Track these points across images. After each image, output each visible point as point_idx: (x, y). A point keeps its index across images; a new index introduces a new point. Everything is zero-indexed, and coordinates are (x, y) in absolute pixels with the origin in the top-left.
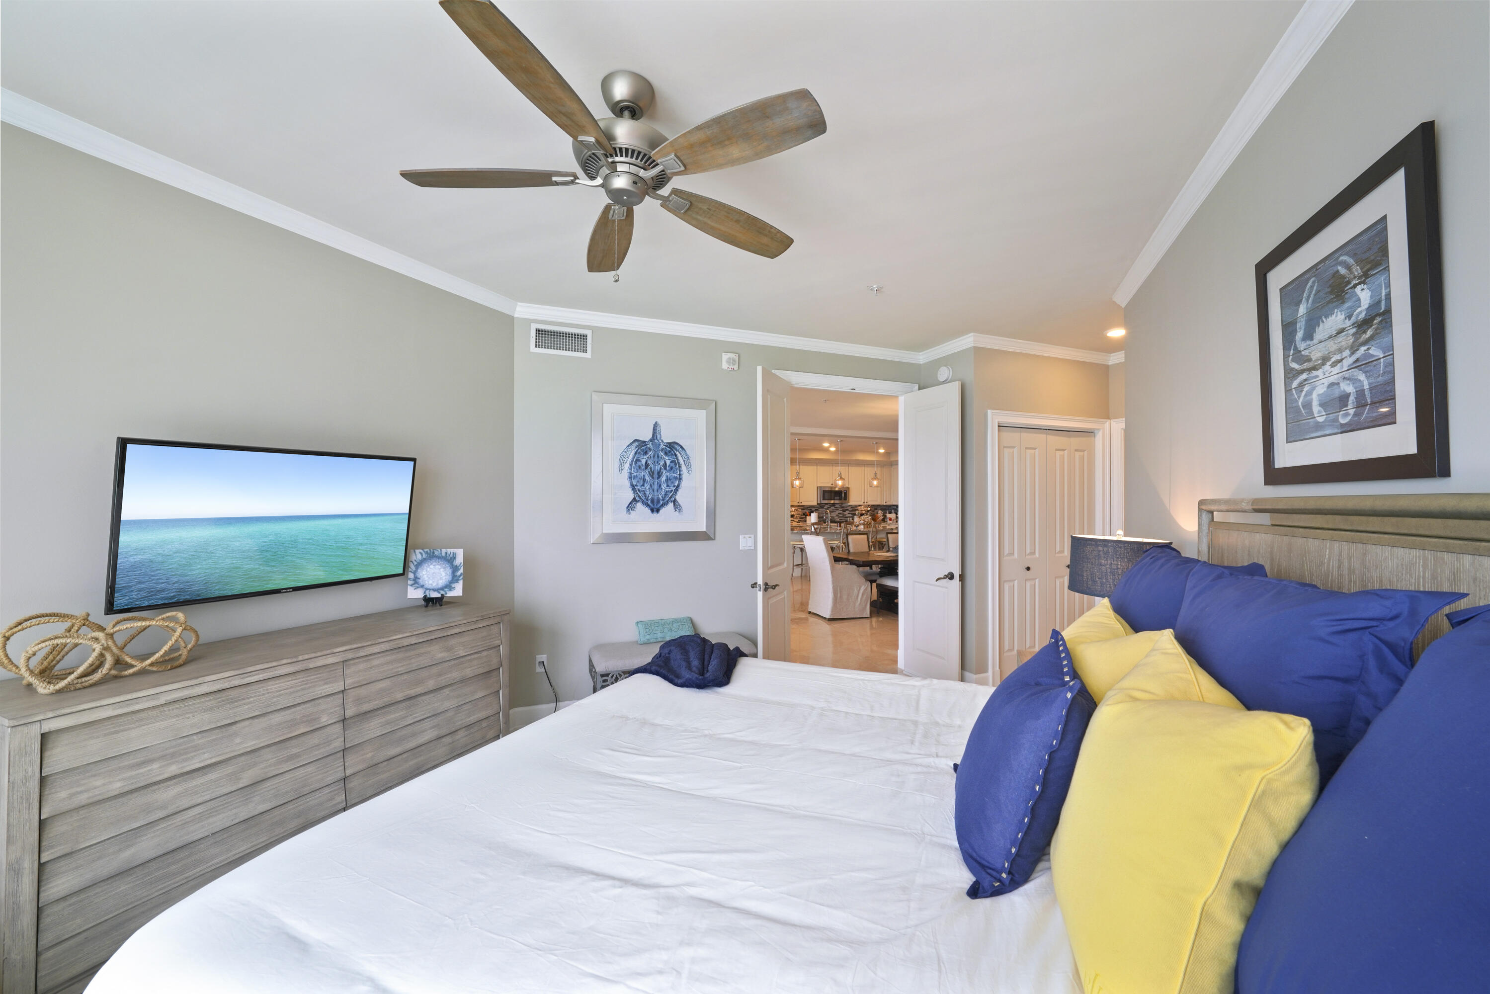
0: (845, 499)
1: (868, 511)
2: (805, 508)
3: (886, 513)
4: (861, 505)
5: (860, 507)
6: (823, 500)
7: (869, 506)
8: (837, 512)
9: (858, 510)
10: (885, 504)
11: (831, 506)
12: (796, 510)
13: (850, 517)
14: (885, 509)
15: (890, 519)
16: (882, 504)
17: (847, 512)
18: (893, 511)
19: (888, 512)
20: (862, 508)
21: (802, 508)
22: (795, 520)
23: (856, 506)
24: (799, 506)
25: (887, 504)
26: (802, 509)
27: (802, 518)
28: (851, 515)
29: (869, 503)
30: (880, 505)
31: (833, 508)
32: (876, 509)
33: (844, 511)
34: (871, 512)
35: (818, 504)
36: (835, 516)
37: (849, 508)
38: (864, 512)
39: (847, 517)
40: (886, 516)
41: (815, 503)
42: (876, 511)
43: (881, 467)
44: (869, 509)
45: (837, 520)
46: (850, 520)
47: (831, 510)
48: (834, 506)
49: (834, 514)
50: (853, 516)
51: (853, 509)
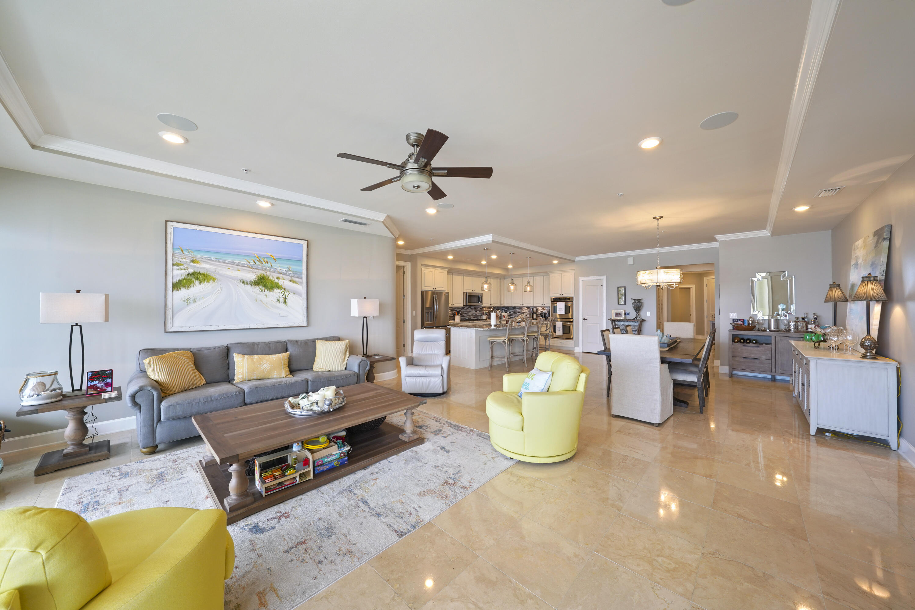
0: (481, 302)
6: (468, 302)
10: (501, 306)
11: (468, 307)
13: (479, 316)
17: (478, 312)
23: (483, 307)
24: (452, 307)
26: (451, 310)
27: (451, 317)
28: (480, 314)
31: (470, 309)
33: (476, 311)
35: (464, 306)
39: (477, 316)
41: (462, 305)
44: (492, 310)
45: (472, 318)
46: (480, 318)
47: (468, 310)
48: (470, 307)
49: (470, 314)
50: (482, 314)
51: (480, 310)
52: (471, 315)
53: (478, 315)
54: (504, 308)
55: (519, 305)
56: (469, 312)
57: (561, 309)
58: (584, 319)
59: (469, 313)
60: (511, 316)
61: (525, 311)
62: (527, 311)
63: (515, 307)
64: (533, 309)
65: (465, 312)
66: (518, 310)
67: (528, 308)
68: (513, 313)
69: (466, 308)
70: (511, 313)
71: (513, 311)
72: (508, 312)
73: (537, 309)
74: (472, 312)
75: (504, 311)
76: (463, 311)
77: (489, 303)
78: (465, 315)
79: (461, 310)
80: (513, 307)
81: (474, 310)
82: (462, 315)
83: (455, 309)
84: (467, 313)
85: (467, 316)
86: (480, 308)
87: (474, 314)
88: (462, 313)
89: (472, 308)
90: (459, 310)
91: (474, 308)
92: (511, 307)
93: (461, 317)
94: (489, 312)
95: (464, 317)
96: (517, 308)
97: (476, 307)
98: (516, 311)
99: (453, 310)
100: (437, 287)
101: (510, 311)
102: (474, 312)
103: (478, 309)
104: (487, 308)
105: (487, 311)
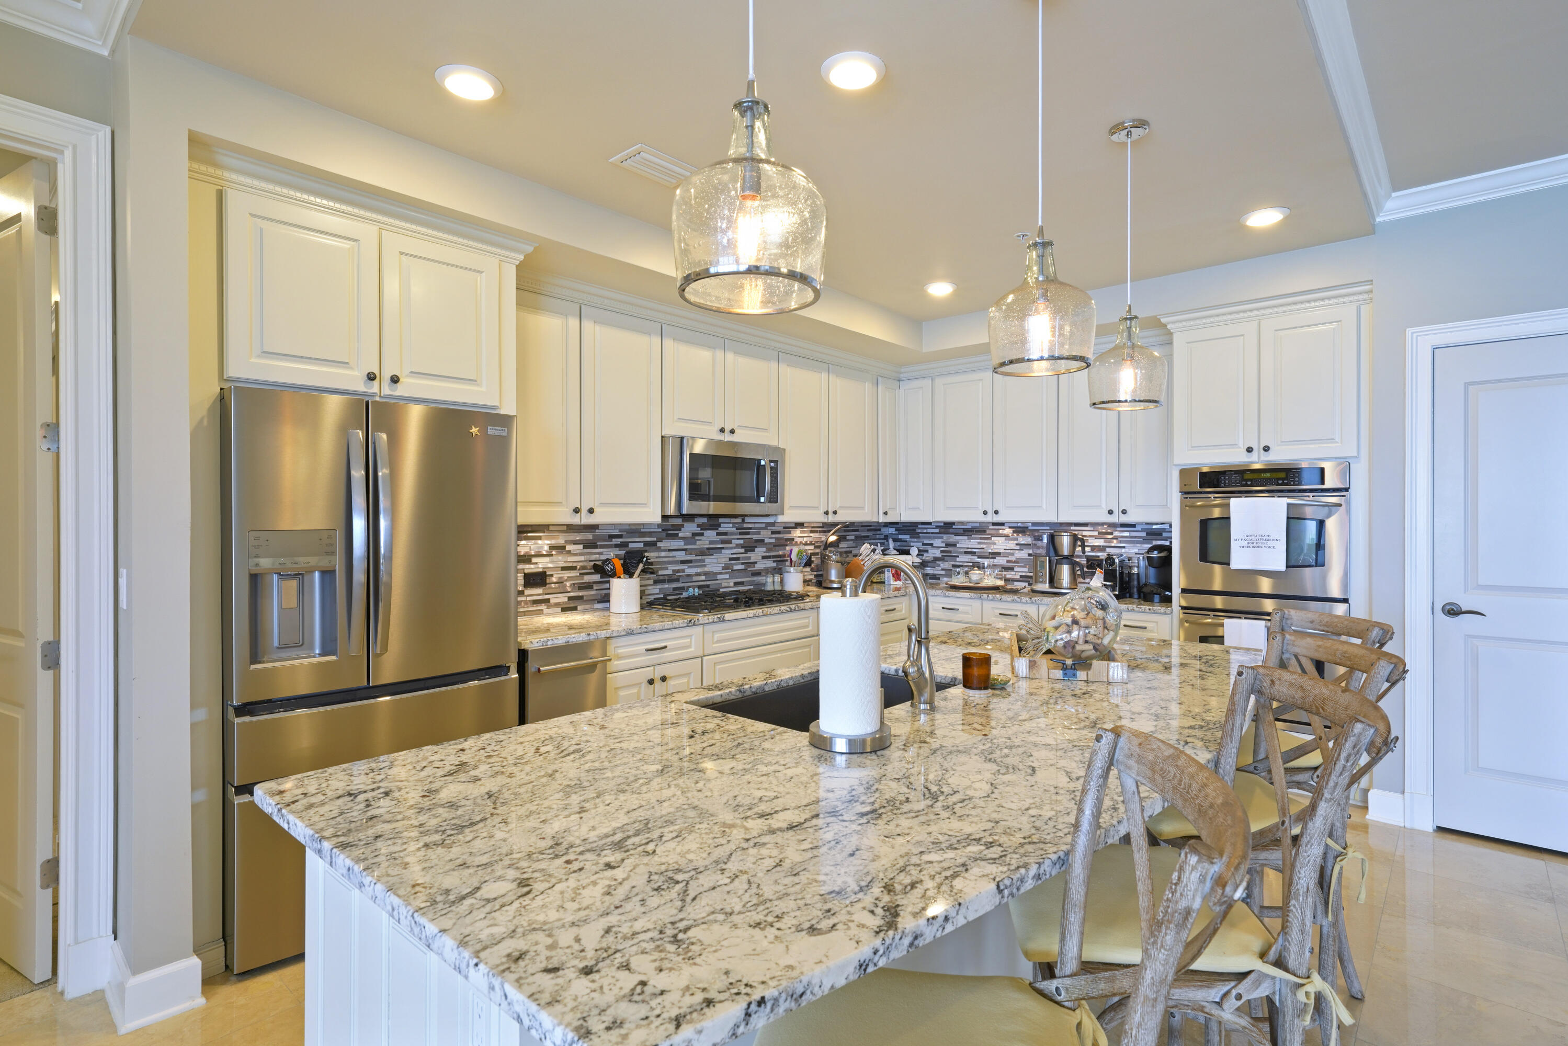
0: (773, 498)
1: (829, 545)
2: (602, 538)
4: (802, 525)
5: (798, 532)
6: (692, 498)
8: (725, 556)
9: (792, 541)
10: (882, 519)
11: (704, 527)
12: (560, 549)
13: (767, 571)
15: (897, 574)
17: (761, 551)
20: (806, 536)
21: (589, 536)
22: (555, 599)
23: (787, 527)
24: (571, 528)
26: (588, 545)
27: (588, 586)
28: (770, 564)
29: (842, 516)
31: (711, 534)
32: (844, 538)
33: (749, 548)
35: (665, 517)
36: (719, 569)
37: (762, 535)
39: (757, 574)
41: (651, 515)
42: (842, 545)
45: (727, 584)
46: (771, 583)
47: (702, 543)
48: (715, 527)
49: (714, 564)
50: (780, 565)
51: (773, 541)
52: (718, 569)
53: (760, 566)
54: (892, 530)
55: (974, 516)
56: (710, 551)
57: (1257, 542)
58: (1453, 611)
59: (709, 560)
60: (929, 570)
61: (999, 544)
62: (1012, 545)
63: (947, 527)
64: (1052, 538)
65: (681, 556)
66: (964, 542)
67: (1020, 529)
68: (939, 555)
69: (690, 528)
70: (928, 557)
71: (938, 542)
72: (914, 551)
73: (1075, 539)
74: (727, 553)
75: (891, 544)
76: (670, 550)
77: (817, 508)
78: (683, 571)
79: (646, 544)
80: (942, 524)
81: (734, 542)
82: (661, 573)
83: (611, 537)
84: (690, 561)
85: (698, 574)
86: (773, 533)
87: (736, 567)
88: (664, 559)
89: (725, 534)
90: (641, 545)
91: (732, 534)
92: (930, 523)
93: (656, 582)
94: (817, 551)
95: (677, 580)
96: (962, 531)
97: (745, 526)
98: (955, 545)
99: (596, 547)
100: (412, 372)
101: (924, 544)
102: (735, 551)
103: (755, 537)
104: (812, 532)
105: (811, 544)
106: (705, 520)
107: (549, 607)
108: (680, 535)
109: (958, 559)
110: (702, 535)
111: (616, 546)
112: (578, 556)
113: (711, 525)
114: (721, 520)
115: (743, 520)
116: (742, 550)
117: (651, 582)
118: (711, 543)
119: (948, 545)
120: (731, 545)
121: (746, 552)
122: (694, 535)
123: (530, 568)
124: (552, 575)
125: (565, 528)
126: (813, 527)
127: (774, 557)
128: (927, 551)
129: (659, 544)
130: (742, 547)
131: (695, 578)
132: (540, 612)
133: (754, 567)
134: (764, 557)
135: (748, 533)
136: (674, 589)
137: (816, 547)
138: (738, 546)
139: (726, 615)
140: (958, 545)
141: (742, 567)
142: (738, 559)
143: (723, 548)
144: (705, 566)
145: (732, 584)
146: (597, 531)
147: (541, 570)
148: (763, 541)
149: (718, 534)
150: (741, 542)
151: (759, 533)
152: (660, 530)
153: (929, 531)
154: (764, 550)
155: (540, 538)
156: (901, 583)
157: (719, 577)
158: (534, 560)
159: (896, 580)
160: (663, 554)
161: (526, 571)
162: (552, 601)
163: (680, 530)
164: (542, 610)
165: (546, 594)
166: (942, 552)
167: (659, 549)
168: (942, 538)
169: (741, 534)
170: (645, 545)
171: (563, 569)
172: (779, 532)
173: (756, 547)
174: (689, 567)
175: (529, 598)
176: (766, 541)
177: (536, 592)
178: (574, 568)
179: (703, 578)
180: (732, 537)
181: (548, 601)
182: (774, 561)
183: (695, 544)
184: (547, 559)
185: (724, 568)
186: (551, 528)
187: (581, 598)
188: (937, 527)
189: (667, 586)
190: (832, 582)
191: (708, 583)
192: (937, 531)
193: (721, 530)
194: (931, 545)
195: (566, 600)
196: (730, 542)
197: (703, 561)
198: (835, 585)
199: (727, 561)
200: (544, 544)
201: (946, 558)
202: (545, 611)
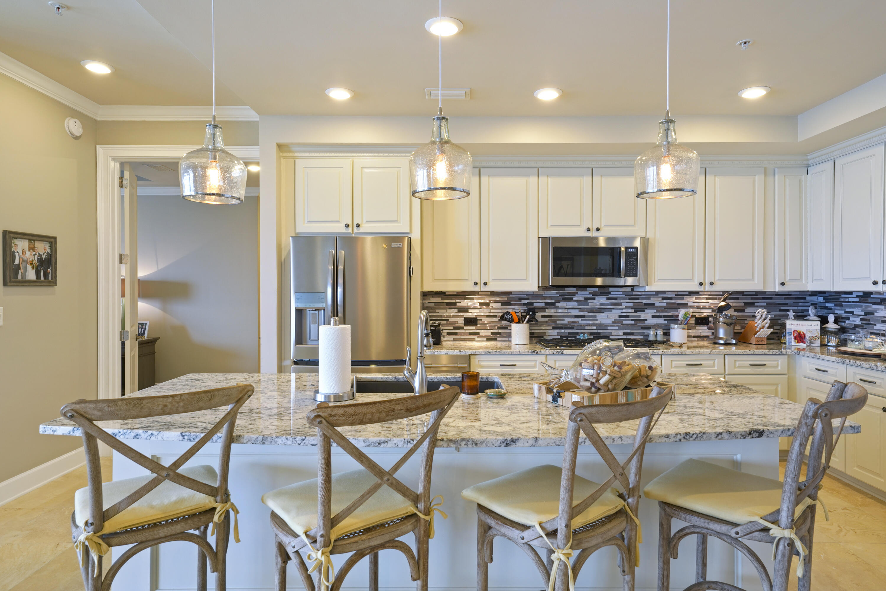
0: (631, 274)
1: (721, 310)
2: (514, 299)
3: (787, 317)
4: (697, 293)
5: (693, 299)
6: (556, 275)
7: (723, 293)
8: (615, 314)
9: (685, 305)
10: (778, 289)
11: (595, 294)
12: (487, 305)
13: (658, 326)
14: (786, 304)
15: (800, 337)
16: (770, 288)
18: (811, 311)
19: (791, 314)
20: (703, 302)
21: (505, 298)
22: (483, 333)
23: (680, 295)
25: (791, 287)
26: (503, 304)
27: (505, 327)
28: (661, 321)
29: (722, 286)
30: (764, 293)
31: (603, 299)
32: (752, 305)
33: (639, 309)
34: (730, 312)
35: (540, 287)
36: (610, 323)
37: (653, 300)
38: (706, 313)
39: (648, 328)
40: (784, 326)
42: (749, 310)
43: (765, 174)
44: (723, 304)
46: (653, 335)
47: (594, 304)
48: (607, 294)
49: (604, 318)
50: (667, 323)
51: (665, 304)
52: (608, 322)
53: (651, 322)
54: (821, 299)
55: (865, 287)
56: (600, 310)
59: (600, 316)
65: (576, 312)
68: (857, 321)
69: (581, 295)
71: (858, 311)
72: (831, 318)
74: (617, 312)
76: (566, 308)
77: (692, 280)
78: (578, 322)
79: (547, 304)
80: (862, 294)
81: (623, 304)
82: (558, 322)
83: (520, 299)
84: (584, 316)
85: (589, 325)
86: (663, 299)
87: (624, 322)
88: (561, 314)
89: (616, 299)
90: (543, 305)
91: (621, 299)
92: (851, 293)
93: (554, 328)
94: (713, 314)
95: (572, 328)
96: (879, 301)
97: (634, 293)
98: (873, 314)
99: (510, 305)
100: (367, 221)
101: (846, 312)
102: (624, 311)
103: (644, 301)
104: (708, 299)
105: (709, 308)
106: (596, 289)
107: (478, 337)
108: (575, 298)
109: (875, 327)
110: (594, 299)
111: (524, 304)
112: (497, 309)
113: (601, 293)
114: (611, 289)
115: (633, 290)
116: (633, 311)
117: (551, 328)
118: (601, 304)
119: (866, 314)
120: (620, 307)
121: (636, 311)
122: (586, 299)
123: (468, 315)
124: (481, 320)
125: (489, 293)
126: (709, 295)
127: (664, 316)
128: (848, 319)
129: (557, 304)
130: (632, 309)
131: (587, 328)
132: (474, 339)
133: (644, 323)
134: (653, 316)
135: (638, 299)
136: (569, 333)
137: (713, 311)
138: (627, 307)
139: (565, 351)
140: (876, 314)
141: (632, 322)
142: (628, 316)
143: (613, 309)
144: (597, 320)
145: (621, 334)
146: (511, 295)
147: (474, 317)
148: (653, 304)
149: (608, 299)
150: (631, 304)
151: (649, 299)
152: (558, 295)
153: (850, 300)
154: (655, 311)
155: (473, 299)
156: (805, 345)
157: (609, 328)
158: (470, 311)
159: (798, 342)
160: (560, 311)
161: (465, 316)
162: (481, 334)
163: (575, 295)
164: (475, 338)
165: (477, 330)
166: (861, 320)
167: (558, 308)
168: (861, 306)
169: (629, 299)
170: (545, 305)
171: (488, 316)
172: (671, 299)
173: (646, 309)
174: (582, 320)
175: (467, 331)
176: (656, 305)
177: (471, 328)
178: (495, 316)
179: (595, 328)
180: (621, 301)
181: (478, 333)
182: (665, 320)
183: (588, 305)
184: (478, 311)
185: (613, 322)
186: (480, 293)
187: (500, 333)
188: (857, 296)
189: (563, 331)
190: (721, 339)
191: (599, 331)
192: (857, 300)
193: (610, 296)
194: (852, 312)
195: (490, 334)
196: (620, 304)
197: (595, 316)
198: (722, 342)
199: (617, 317)
200: (476, 302)
201: (865, 326)
202: (476, 339)
